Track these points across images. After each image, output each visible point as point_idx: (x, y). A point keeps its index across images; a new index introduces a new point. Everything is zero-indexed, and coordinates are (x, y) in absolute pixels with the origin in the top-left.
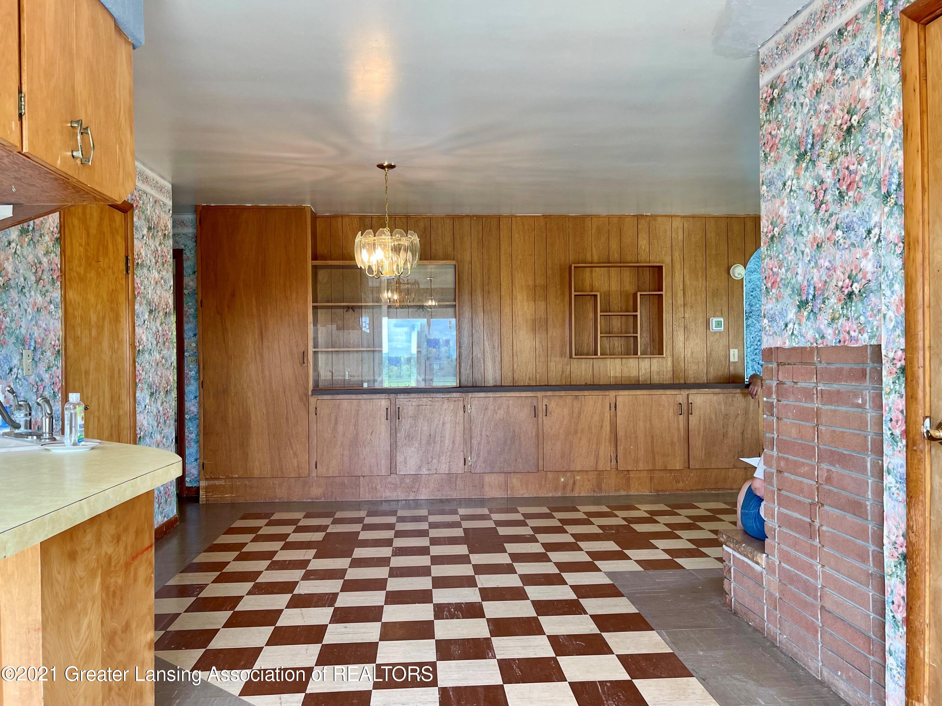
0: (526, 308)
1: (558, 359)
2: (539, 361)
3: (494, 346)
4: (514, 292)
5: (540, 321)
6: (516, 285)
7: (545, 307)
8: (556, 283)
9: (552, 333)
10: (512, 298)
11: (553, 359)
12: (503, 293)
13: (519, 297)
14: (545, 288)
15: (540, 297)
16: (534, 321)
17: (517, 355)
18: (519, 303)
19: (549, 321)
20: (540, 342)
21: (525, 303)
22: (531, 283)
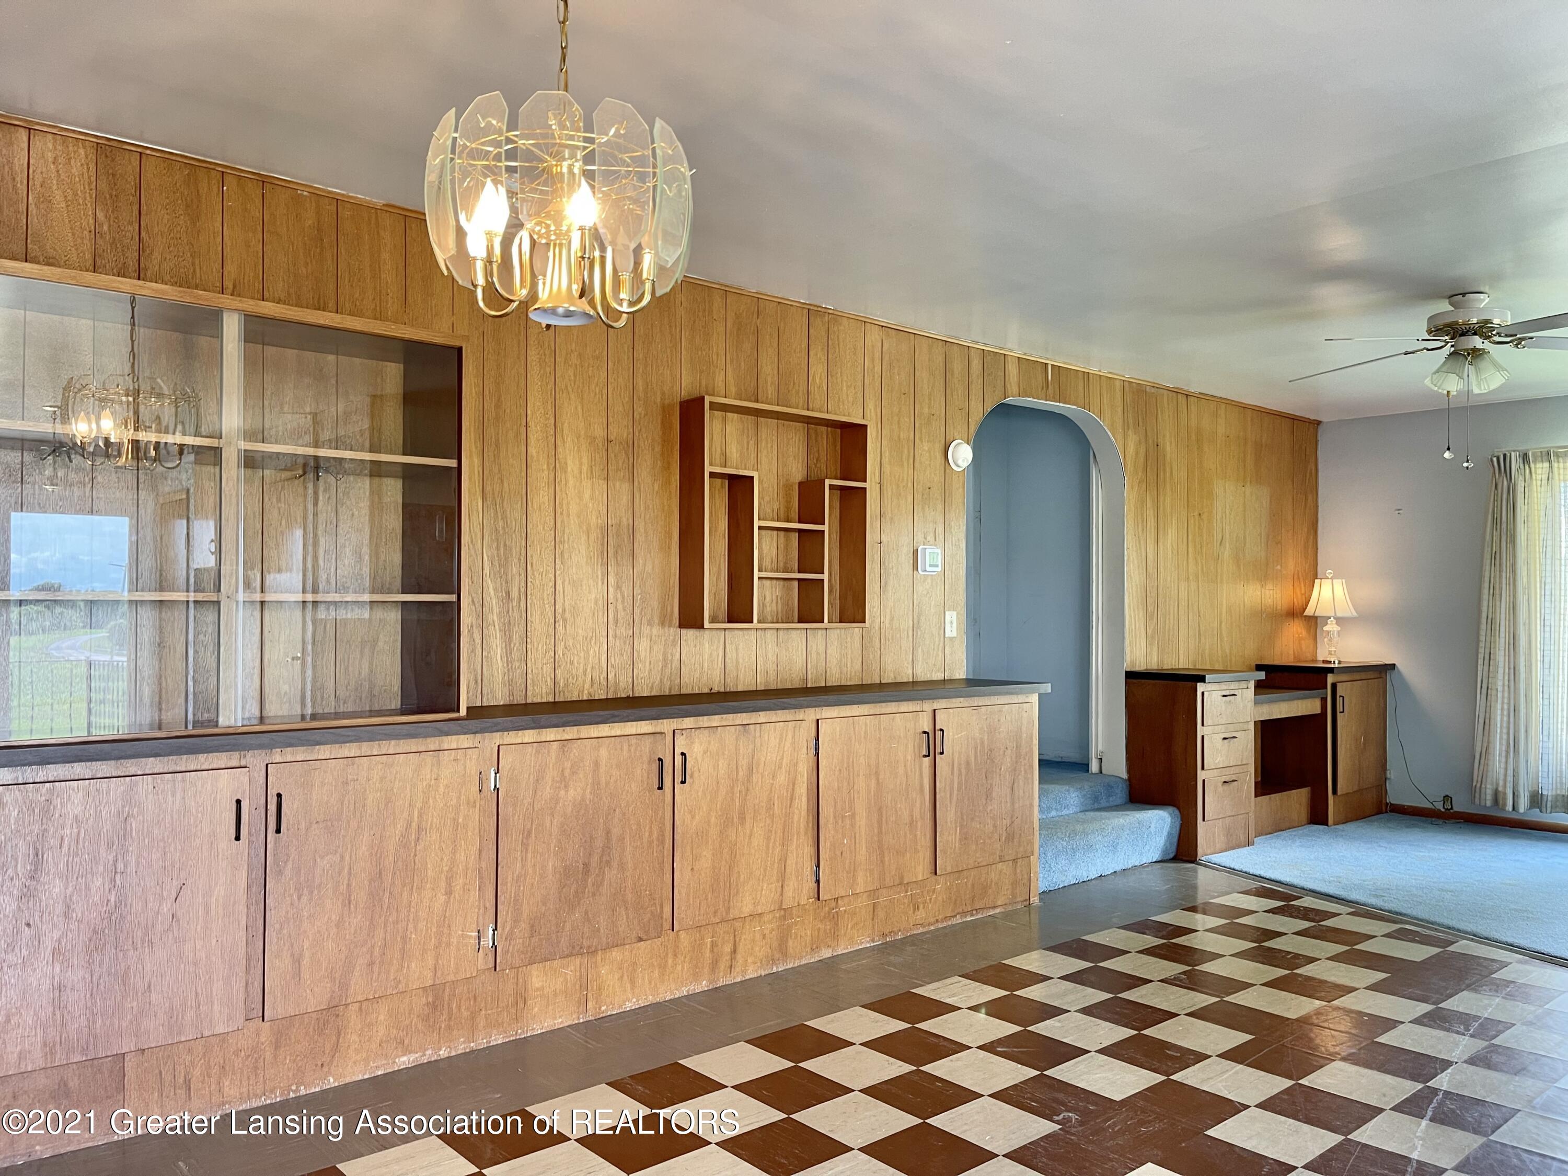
0: (587, 495)
1: (656, 630)
2: (615, 636)
3: (508, 594)
4: (560, 450)
5: (618, 535)
6: (566, 431)
7: (630, 497)
8: (653, 440)
9: (645, 565)
10: (556, 466)
11: (646, 630)
12: (532, 451)
13: (572, 465)
14: (631, 447)
15: (618, 470)
16: (605, 531)
17: (565, 620)
18: (571, 482)
19: (637, 535)
20: (618, 587)
21: (587, 484)
22: (599, 432)
